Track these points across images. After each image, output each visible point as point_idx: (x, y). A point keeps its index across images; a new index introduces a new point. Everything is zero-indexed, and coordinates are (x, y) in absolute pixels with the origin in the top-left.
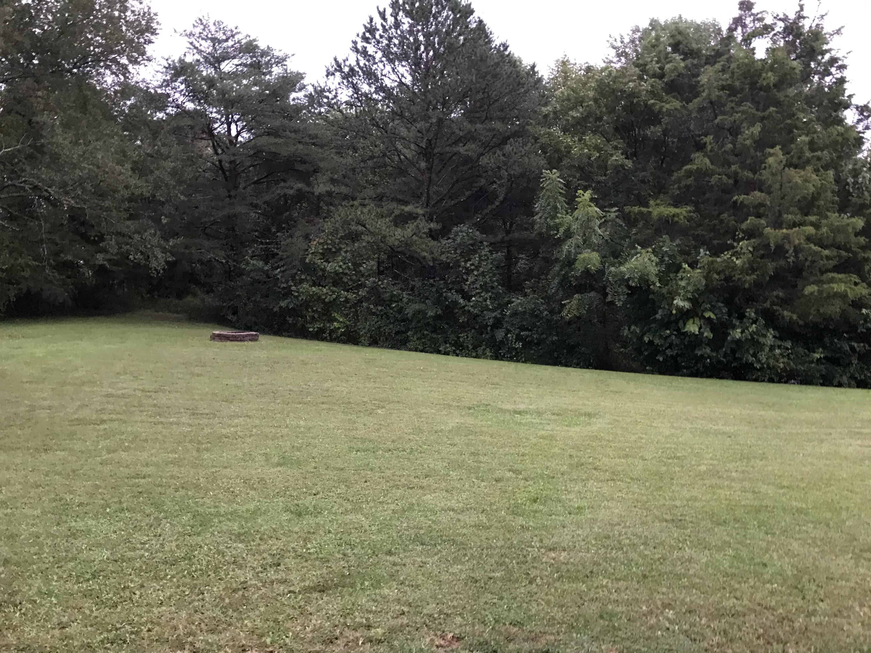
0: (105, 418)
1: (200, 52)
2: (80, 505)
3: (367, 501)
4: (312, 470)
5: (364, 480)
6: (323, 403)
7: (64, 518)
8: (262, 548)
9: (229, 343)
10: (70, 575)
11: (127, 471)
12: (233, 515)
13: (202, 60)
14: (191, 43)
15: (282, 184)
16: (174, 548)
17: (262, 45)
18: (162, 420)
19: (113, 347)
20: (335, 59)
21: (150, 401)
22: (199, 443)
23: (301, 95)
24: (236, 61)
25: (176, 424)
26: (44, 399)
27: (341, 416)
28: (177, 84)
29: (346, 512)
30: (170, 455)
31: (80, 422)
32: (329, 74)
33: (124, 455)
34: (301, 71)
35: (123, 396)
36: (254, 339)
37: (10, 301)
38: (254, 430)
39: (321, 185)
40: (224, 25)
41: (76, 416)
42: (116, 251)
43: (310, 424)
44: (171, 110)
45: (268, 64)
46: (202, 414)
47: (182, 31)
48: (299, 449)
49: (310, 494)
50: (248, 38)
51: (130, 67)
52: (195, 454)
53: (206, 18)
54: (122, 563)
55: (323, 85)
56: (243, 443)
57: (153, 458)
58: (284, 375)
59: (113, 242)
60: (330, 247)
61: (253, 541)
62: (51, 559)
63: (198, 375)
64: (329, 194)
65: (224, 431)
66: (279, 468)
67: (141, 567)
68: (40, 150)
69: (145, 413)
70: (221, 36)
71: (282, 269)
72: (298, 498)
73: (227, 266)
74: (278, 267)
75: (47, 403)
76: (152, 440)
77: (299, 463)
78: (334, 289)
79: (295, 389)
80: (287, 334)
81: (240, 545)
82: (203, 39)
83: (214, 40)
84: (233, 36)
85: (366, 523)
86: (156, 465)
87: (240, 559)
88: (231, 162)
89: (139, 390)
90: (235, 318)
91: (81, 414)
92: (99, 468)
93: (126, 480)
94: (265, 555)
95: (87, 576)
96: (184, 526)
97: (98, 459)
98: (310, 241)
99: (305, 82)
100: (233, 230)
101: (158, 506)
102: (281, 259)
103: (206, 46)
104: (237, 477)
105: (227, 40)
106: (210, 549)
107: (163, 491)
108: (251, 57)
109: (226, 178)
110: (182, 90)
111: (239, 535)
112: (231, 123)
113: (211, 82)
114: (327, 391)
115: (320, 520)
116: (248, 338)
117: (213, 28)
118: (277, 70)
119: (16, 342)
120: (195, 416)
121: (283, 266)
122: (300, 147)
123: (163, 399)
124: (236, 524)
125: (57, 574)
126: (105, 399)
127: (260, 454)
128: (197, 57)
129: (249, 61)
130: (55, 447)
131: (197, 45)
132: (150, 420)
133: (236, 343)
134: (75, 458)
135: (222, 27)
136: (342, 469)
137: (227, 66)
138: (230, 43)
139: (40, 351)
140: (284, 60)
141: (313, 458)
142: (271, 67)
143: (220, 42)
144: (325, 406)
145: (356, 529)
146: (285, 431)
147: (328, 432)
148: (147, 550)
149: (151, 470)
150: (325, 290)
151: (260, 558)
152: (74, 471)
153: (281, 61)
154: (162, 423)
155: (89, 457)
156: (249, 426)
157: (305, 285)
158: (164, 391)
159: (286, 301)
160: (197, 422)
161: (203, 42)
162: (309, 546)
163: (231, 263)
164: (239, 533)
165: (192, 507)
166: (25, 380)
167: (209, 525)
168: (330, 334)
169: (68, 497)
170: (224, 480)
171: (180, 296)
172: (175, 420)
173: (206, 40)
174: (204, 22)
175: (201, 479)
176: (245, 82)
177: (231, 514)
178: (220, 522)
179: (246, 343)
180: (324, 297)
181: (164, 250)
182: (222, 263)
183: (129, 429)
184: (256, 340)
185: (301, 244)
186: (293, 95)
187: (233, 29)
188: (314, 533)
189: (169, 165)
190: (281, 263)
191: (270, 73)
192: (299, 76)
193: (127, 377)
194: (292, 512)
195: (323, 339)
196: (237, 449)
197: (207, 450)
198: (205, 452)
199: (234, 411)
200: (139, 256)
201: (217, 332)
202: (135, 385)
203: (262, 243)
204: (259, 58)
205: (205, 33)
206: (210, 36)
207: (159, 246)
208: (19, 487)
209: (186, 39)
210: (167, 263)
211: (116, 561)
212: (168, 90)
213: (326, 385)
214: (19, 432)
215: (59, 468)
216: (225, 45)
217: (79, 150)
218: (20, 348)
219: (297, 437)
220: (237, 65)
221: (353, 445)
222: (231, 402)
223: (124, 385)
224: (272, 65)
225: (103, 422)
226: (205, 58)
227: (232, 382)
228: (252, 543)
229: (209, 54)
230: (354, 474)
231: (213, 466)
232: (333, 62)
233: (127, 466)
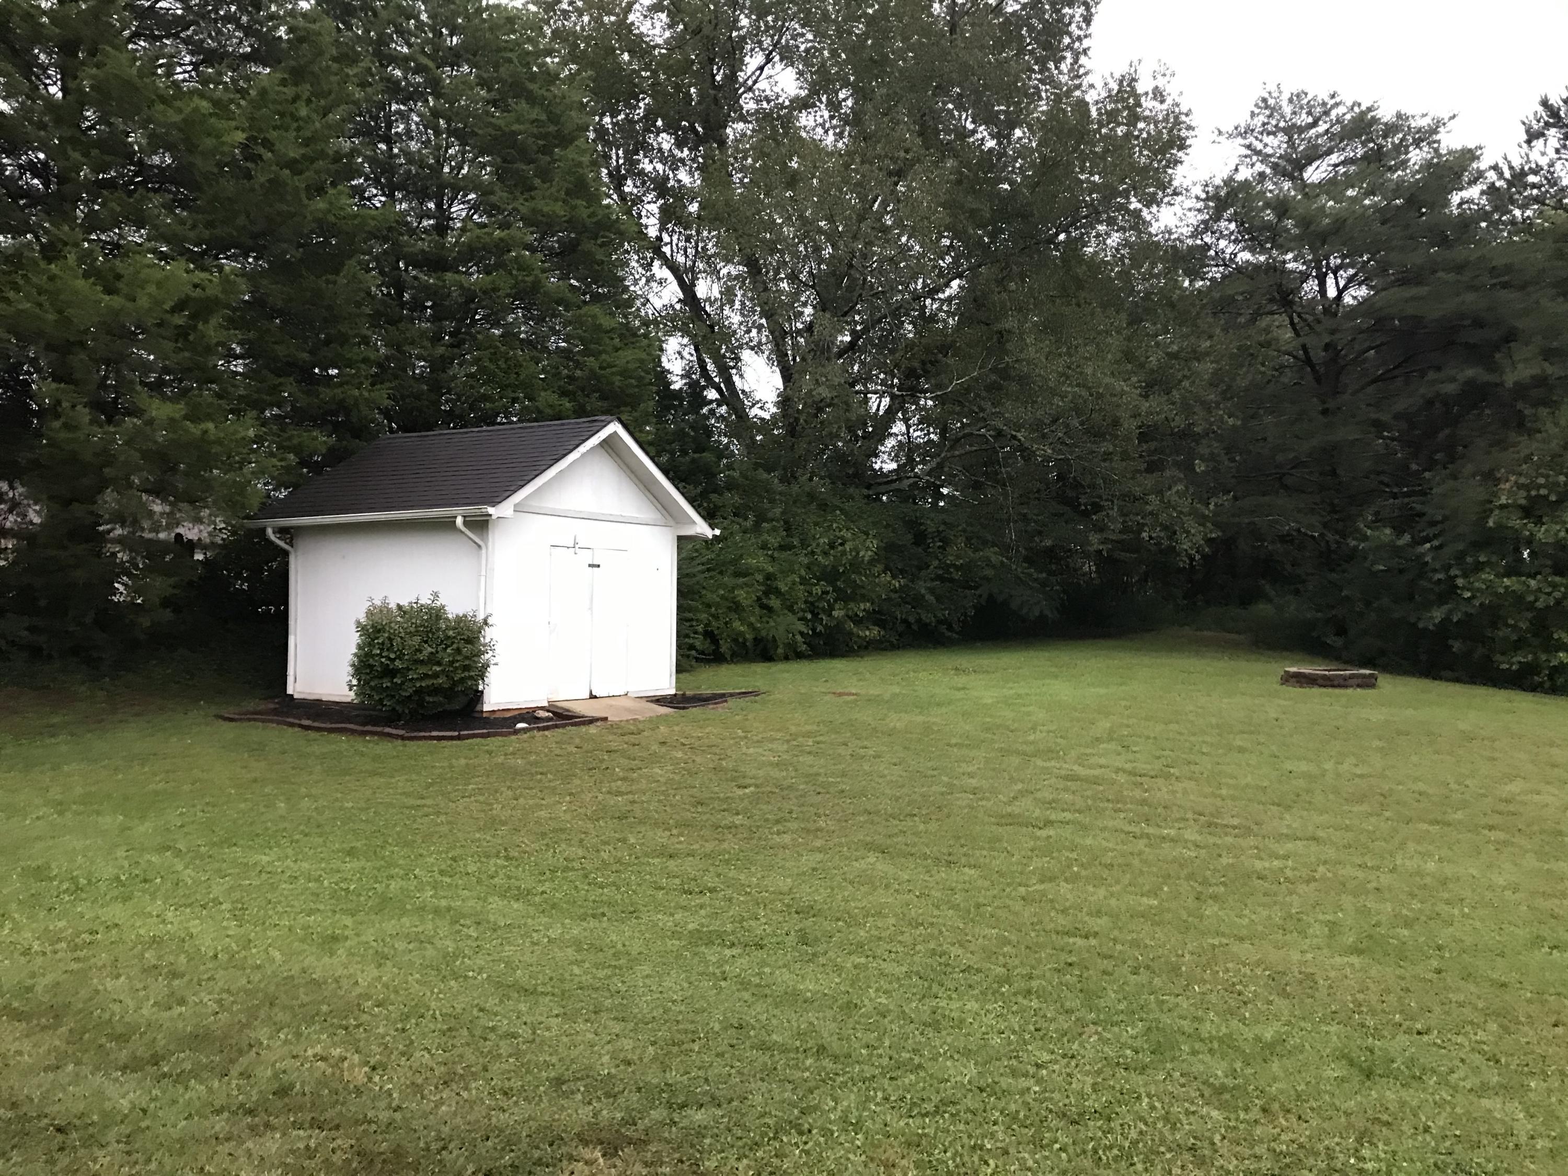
0: (1053, 817)
1: (1265, 158)
2: (967, 970)
3: (1543, 1072)
4: (1430, 976)
5: (1553, 1019)
6: (1491, 828)
7: (935, 988)
8: (1258, 1131)
9: (1316, 690)
10: (902, 1099)
11: (1062, 920)
12: (1228, 1045)
13: (1268, 171)
14: (1249, 147)
15: (1432, 375)
16: (1088, 1089)
17: (1386, 114)
18: (1151, 830)
19: (1102, 691)
20: (1545, 103)
21: (1138, 793)
22: (1205, 882)
23: (1474, 192)
24: (1334, 158)
25: (1172, 840)
26: (971, 775)
27: (1530, 861)
28: (1223, 224)
29: (1483, 1090)
30: (1145, 900)
31: (1011, 820)
32: (1532, 136)
33: (1064, 887)
34: (1471, 146)
35: (1096, 781)
36: (1368, 683)
37: (966, 615)
38: (1321, 869)
39: (1520, 366)
40: (1310, 97)
41: (1009, 809)
42: (1120, 526)
43: (1449, 870)
44: (1216, 272)
45: (1401, 148)
46: (1226, 826)
47: (1231, 129)
48: (1408, 924)
49: (1408, 1032)
50: (1356, 109)
51: (1145, 213)
52: (1191, 902)
53: (1275, 95)
54: (989, 1096)
55: (1517, 163)
56: (1291, 894)
57: (1113, 902)
58: (1415, 759)
59: (1114, 513)
60: (1543, 492)
61: (1247, 1110)
62: (885, 1061)
63: (1241, 750)
64: (1541, 381)
65: (1259, 865)
66: (1355, 960)
67: (1017, 1112)
68: (1004, 373)
69: (1122, 815)
70: (1304, 119)
71: (1436, 543)
72: (1377, 1034)
73: (1323, 544)
74: (1427, 540)
75: (974, 782)
76: (1119, 865)
77: (1401, 954)
78: (1557, 579)
79: (1431, 791)
80: (1449, 674)
81: (1215, 1114)
82: (1269, 134)
83: (1291, 131)
84: (1327, 113)
85: (1523, 1127)
86: (1114, 916)
87: (1206, 1144)
88: (1327, 347)
89: (1124, 771)
90: (1338, 642)
91: (1015, 809)
92: (1017, 906)
93: (1054, 937)
94: (1260, 1150)
95: (929, 1107)
96: (1123, 1046)
97: (1022, 890)
98: (1497, 481)
99: (1483, 164)
100: (1334, 473)
101: (1090, 996)
102: (1433, 524)
103: (1275, 144)
104: (1258, 963)
105: (1315, 124)
106: (1153, 1108)
107: (1110, 969)
108: (1364, 144)
109: (1318, 380)
110: (1232, 233)
111: (1220, 1090)
112: (1326, 274)
113: (1282, 207)
114: (1507, 801)
115: (1412, 1096)
116: (1355, 681)
117: (1287, 110)
118: (1416, 156)
119: (961, 680)
120: (1212, 829)
121: (1435, 536)
122: (1470, 297)
123: (1162, 792)
124: (1224, 1064)
125: (884, 1090)
126: (1061, 784)
127: (1321, 922)
128: (1260, 167)
129: (1360, 152)
130: (963, 860)
131: (1259, 146)
132: (1131, 828)
133: (1330, 690)
134: (987, 883)
135: (1305, 101)
136: (1504, 985)
137: (1315, 174)
138: (1322, 127)
139: (989, 696)
140: (1434, 131)
141: (1439, 948)
142: (1407, 153)
143: (1301, 130)
144: (1493, 835)
145: (1495, 1136)
146: (1386, 879)
147: (1489, 895)
148: (1039, 1081)
149: (1101, 923)
150: (1533, 583)
151: (1248, 1152)
152: (978, 906)
153: (1426, 136)
154: (1148, 836)
155: (1008, 885)
156: (1313, 859)
157: (1487, 576)
158: (1167, 776)
159: (1445, 608)
160: (1211, 840)
161: (1269, 140)
162: (1365, 1152)
163: (1330, 537)
164: (1223, 1084)
165: (1151, 1011)
166: (954, 741)
167: (1168, 1054)
168: (1551, 677)
169: (955, 951)
170: (1230, 965)
171: (1247, 600)
172: (1173, 832)
173: (1274, 134)
174: (1271, 102)
175: (1187, 957)
176: (1350, 193)
177: (1221, 1040)
178: (1194, 1053)
179: (1350, 691)
180: (1531, 598)
181: (1202, 520)
182: (1313, 537)
183: (1089, 841)
184: (1372, 686)
185: (1474, 491)
186: (1456, 198)
187: (1327, 99)
188: (1388, 1124)
189: (1206, 368)
190: (1431, 531)
191: (1404, 164)
192: (1470, 155)
193: (1112, 746)
194: (1352, 1063)
195: (1534, 689)
196: (1275, 903)
197: (1215, 897)
198: (1210, 902)
199: (1289, 826)
200: (1158, 533)
201: (1293, 669)
202: (1119, 762)
203: (1395, 496)
204: (1380, 141)
205: (1274, 122)
206: (1282, 124)
207: (1193, 512)
208: (892, 921)
209: (1240, 140)
210: (1210, 541)
211: (981, 1090)
212: (1208, 239)
213: (1514, 787)
214: (922, 827)
215: (958, 898)
216: (1313, 132)
217: (1060, 364)
218: (964, 688)
219: (1412, 895)
220: (1336, 165)
221: (1545, 932)
222: (1288, 808)
223: (1103, 761)
224: (1407, 147)
225: (1049, 823)
226: (1275, 167)
227: (1304, 767)
228: (1242, 1115)
229: (1280, 157)
230: (1529, 1001)
231: (1218, 934)
232: (1540, 109)
233: (1064, 911)
